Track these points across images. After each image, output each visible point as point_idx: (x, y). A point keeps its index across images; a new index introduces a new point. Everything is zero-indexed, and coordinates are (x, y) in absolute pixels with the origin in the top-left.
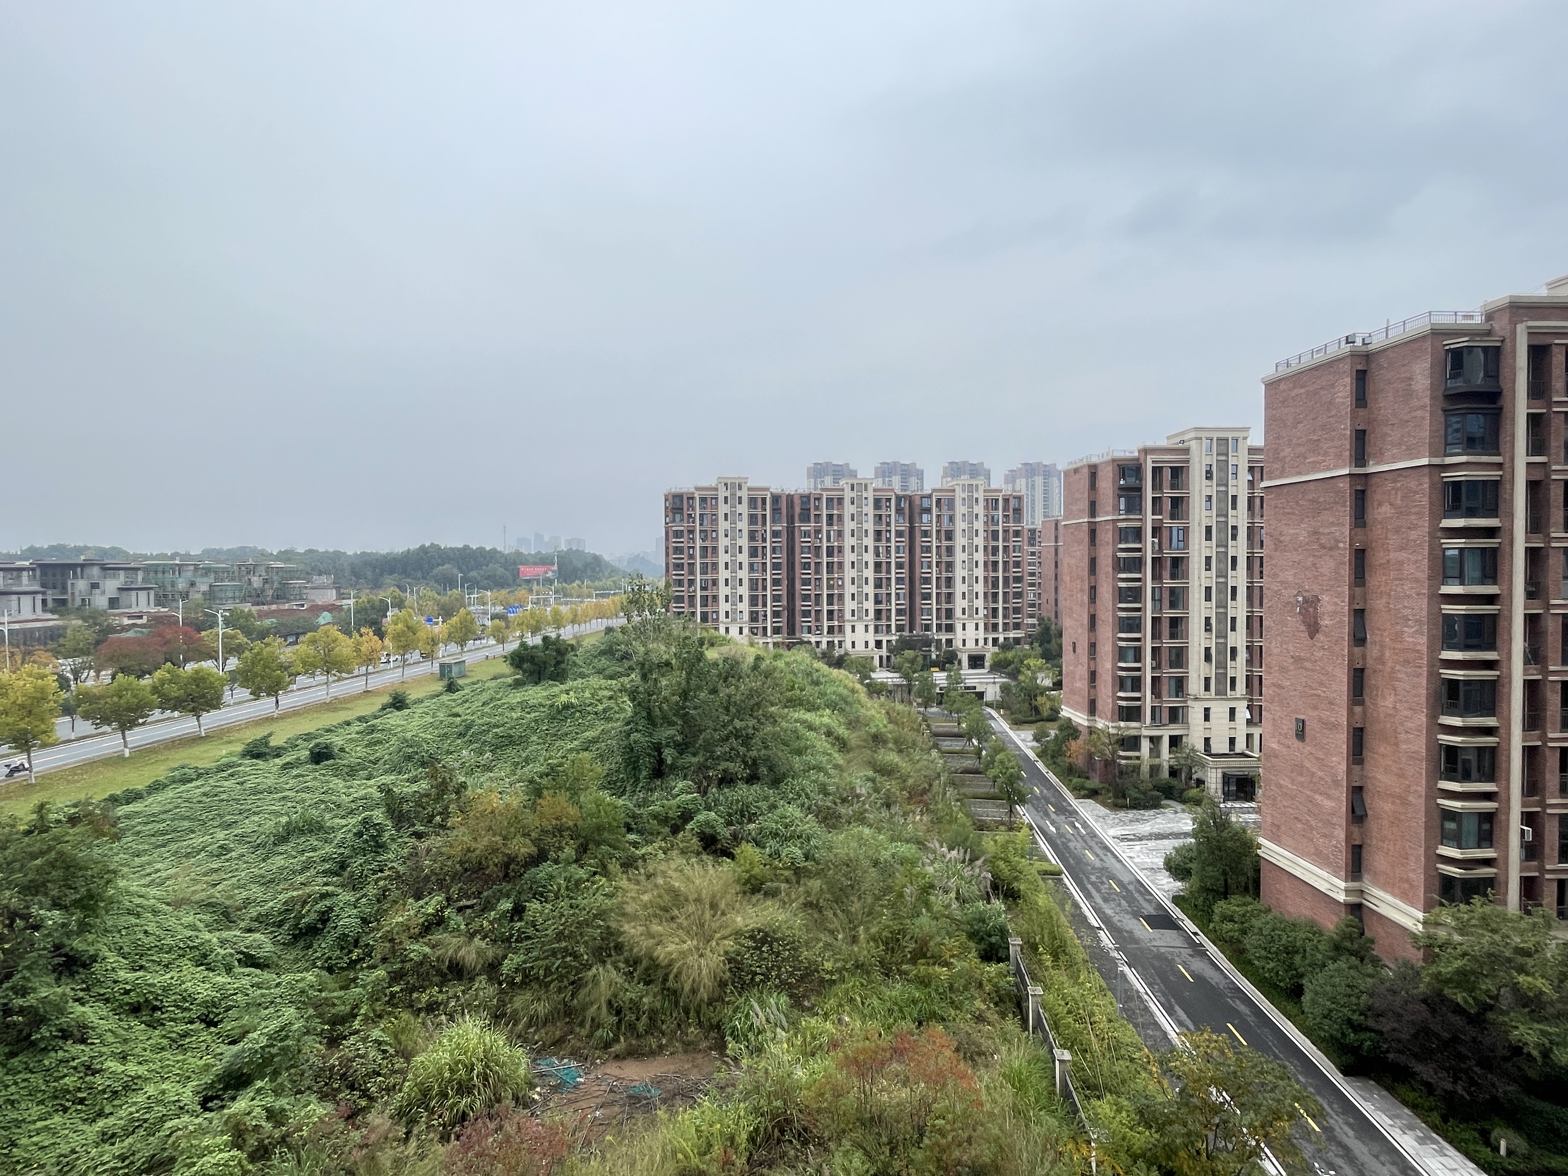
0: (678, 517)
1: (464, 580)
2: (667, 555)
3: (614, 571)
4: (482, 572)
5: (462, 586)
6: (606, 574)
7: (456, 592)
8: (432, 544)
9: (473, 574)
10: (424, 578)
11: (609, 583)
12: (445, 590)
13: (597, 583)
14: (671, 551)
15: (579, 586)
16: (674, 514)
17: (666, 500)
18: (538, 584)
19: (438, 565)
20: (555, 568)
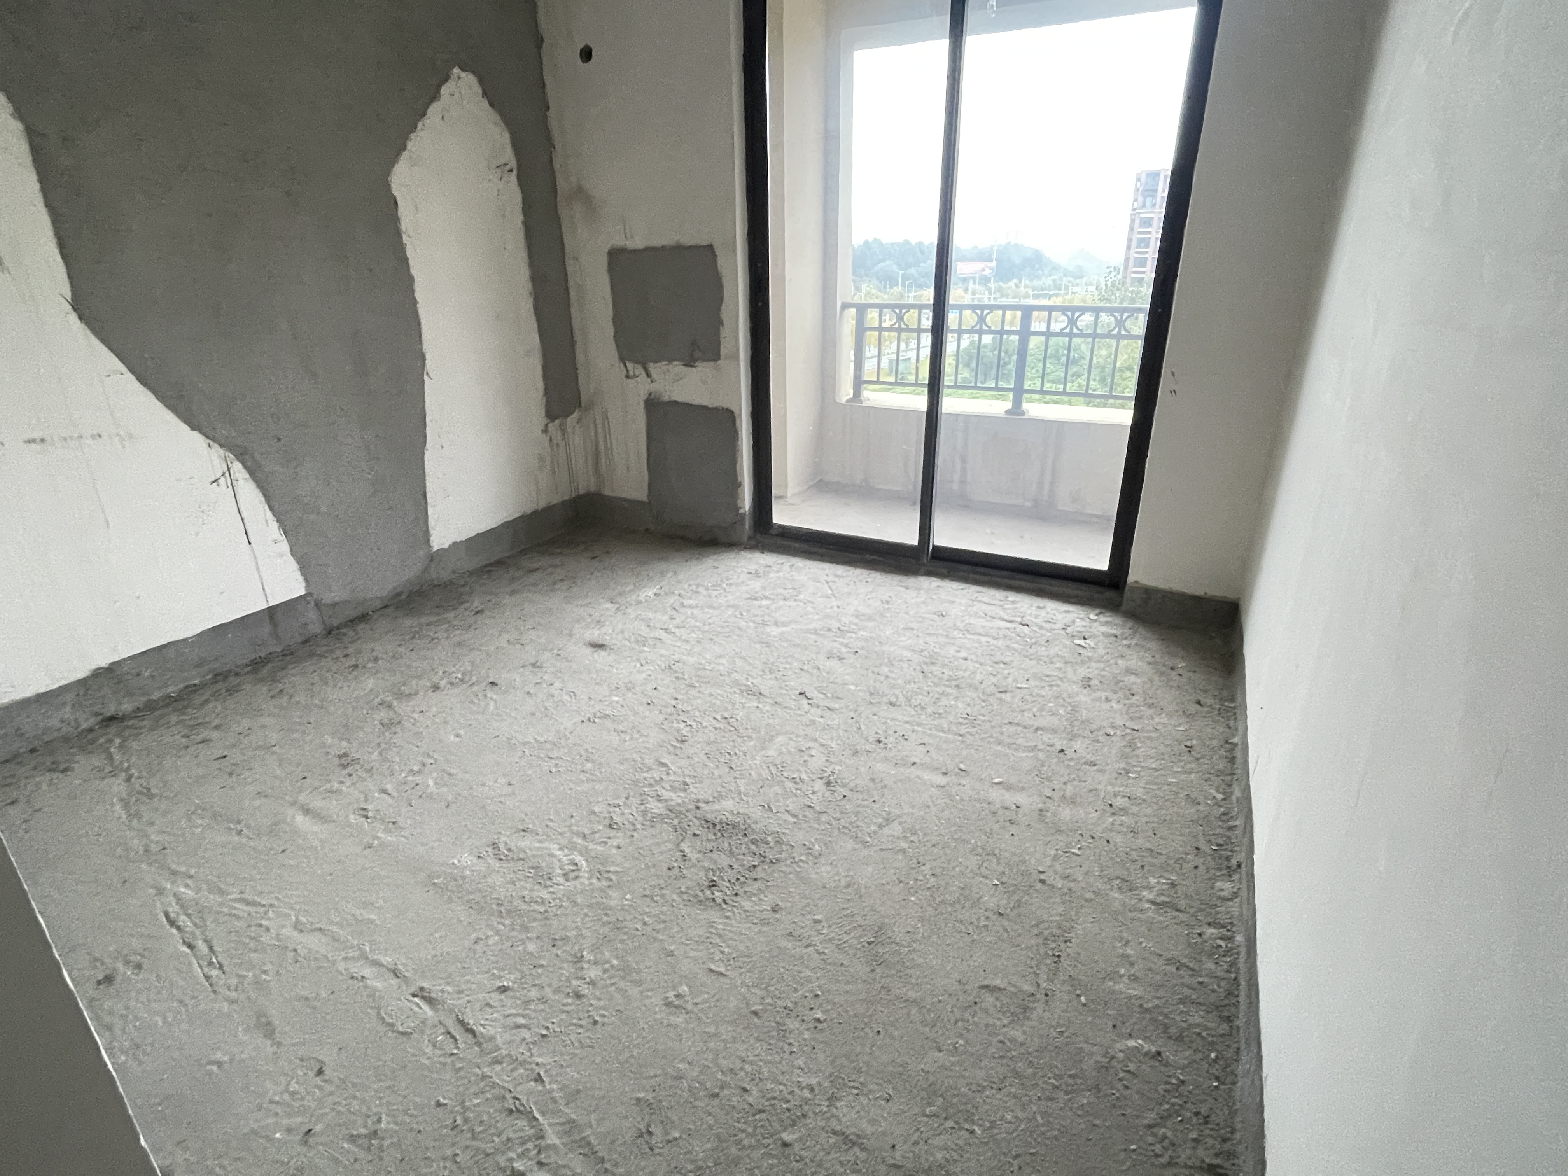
0: (1149, 201)
1: (905, 278)
2: (1129, 248)
3: (1056, 268)
4: (920, 269)
5: (903, 285)
6: (1046, 272)
7: (897, 290)
8: (875, 239)
9: (913, 271)
10: (867, 275)
11: (1049, 282)
12: (885, 287)
13: (1037, 283)
14: (1134, 243)
15: (1016, 286)
16: (1145, 197)
17: (1139, 180)
18: (974, 283)
19: (880, 261)
20: (994, 264)
